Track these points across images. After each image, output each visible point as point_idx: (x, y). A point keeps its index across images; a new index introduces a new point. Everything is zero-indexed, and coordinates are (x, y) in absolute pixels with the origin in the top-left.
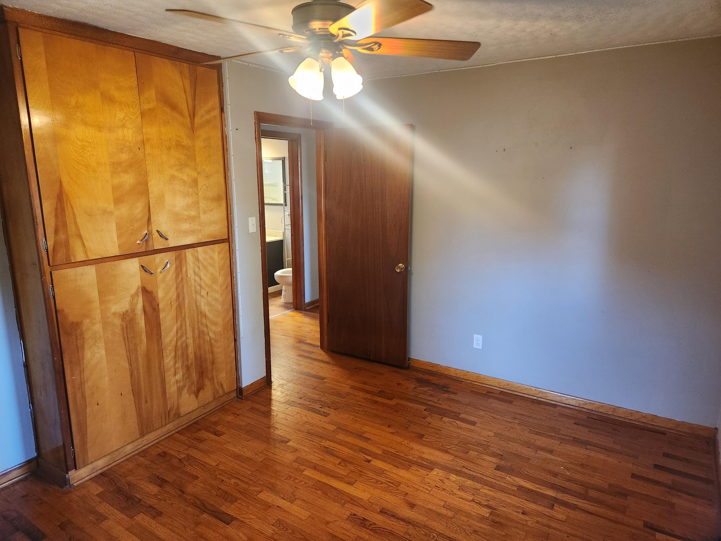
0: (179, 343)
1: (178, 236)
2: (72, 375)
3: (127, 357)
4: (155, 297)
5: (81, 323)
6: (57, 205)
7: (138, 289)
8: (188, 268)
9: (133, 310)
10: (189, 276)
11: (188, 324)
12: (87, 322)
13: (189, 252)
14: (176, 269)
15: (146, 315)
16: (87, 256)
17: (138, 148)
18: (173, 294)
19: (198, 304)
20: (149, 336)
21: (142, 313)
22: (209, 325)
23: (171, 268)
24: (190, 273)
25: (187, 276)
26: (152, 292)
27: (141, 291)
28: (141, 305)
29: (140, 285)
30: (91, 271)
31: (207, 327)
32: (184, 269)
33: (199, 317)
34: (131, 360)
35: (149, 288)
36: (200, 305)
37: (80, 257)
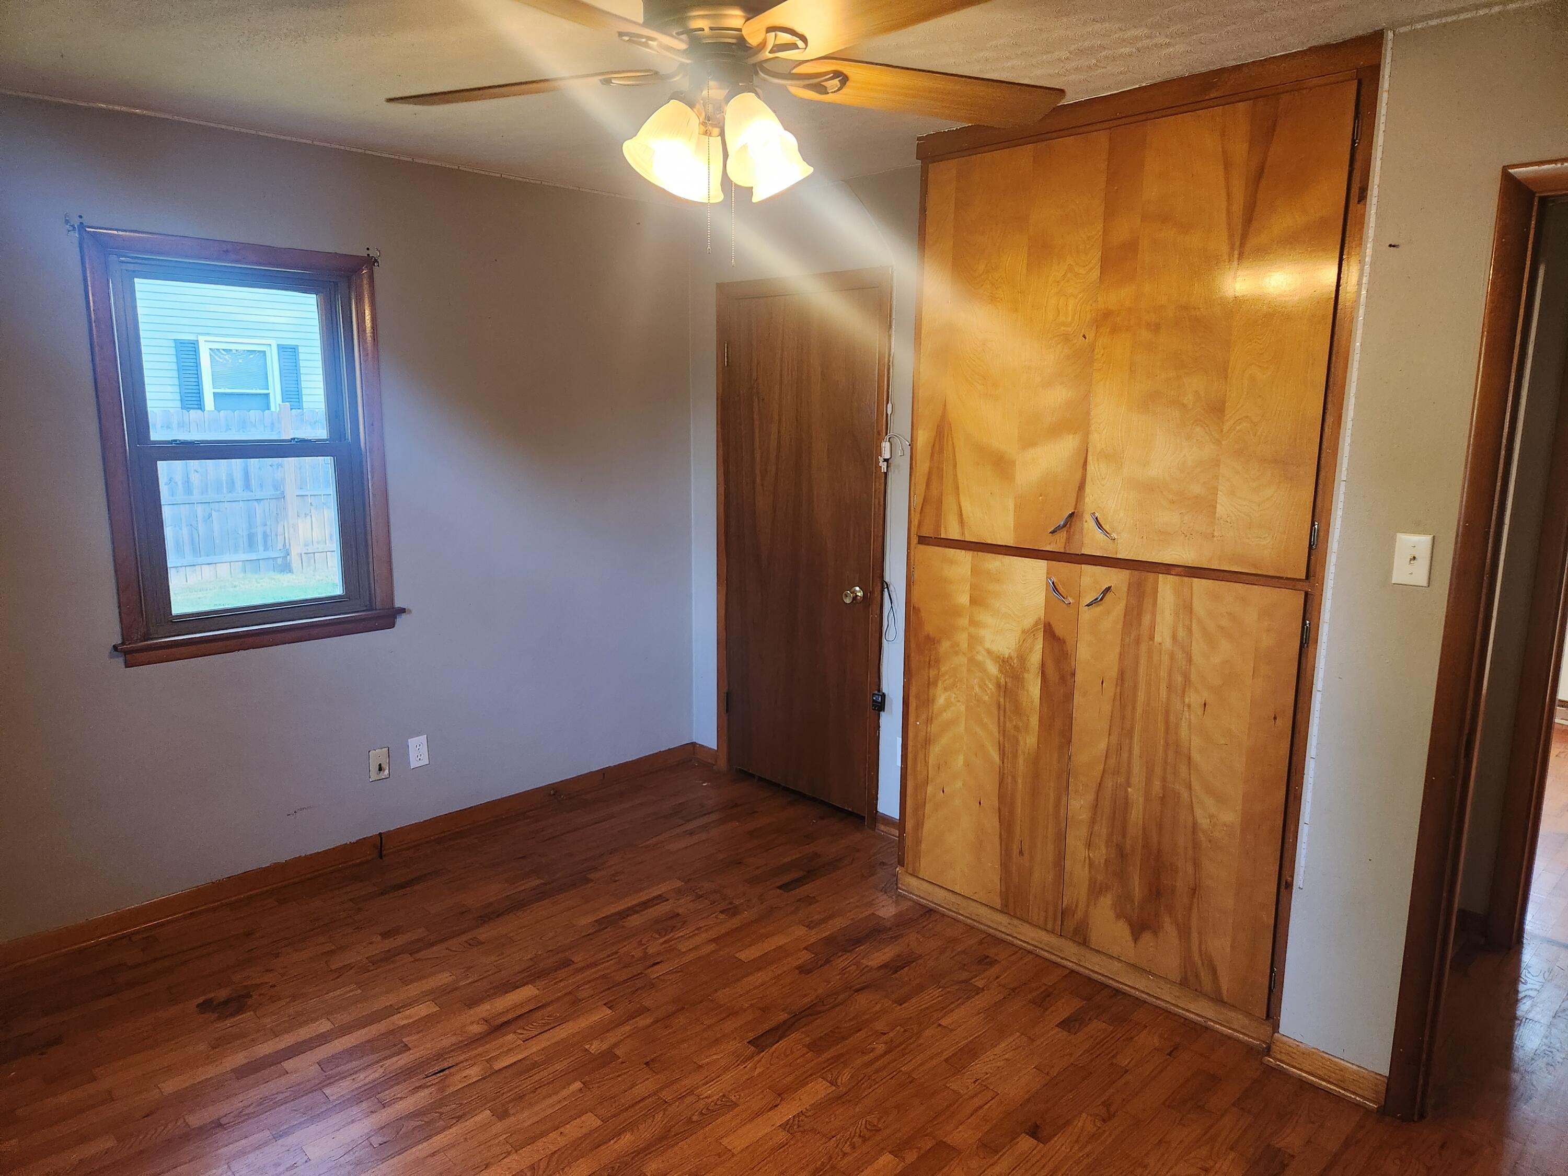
0: (1109, 783)
1: (1145, 537)
2: (917, 719)
3: (999, 743)
4: (1069, 654)
5: (939, 642)
6: (935, 440)
7: (1037, 623)
8: (1158, 618)
9: (1022, 658)
10: (1158, 639)
11: (1136, 751)
12: (945, 645)
13: (1166, 586)
14: (1127, 612)
15: (1045, 682)
16: (963, 534)
17: (1082, 335)
18: (1111, 663)
19: (1172, 718)
20: (1046, 724)
21: (1039, 672)
22: (1196, 785)
23: (1117, 607)
24: (1163, 635)
25: (1152, 638)
26: (1064, 642)
27: (1042, 630)
28: (1038, 656)
29: (1043, 618)
30: (964, 558)
31: (1191, 789)
32: (1146, 619)
33: (1171, 754)
34: (1004, 750)
35: (1059, 631)
36: (1177, 726)
37: (953, 532)
